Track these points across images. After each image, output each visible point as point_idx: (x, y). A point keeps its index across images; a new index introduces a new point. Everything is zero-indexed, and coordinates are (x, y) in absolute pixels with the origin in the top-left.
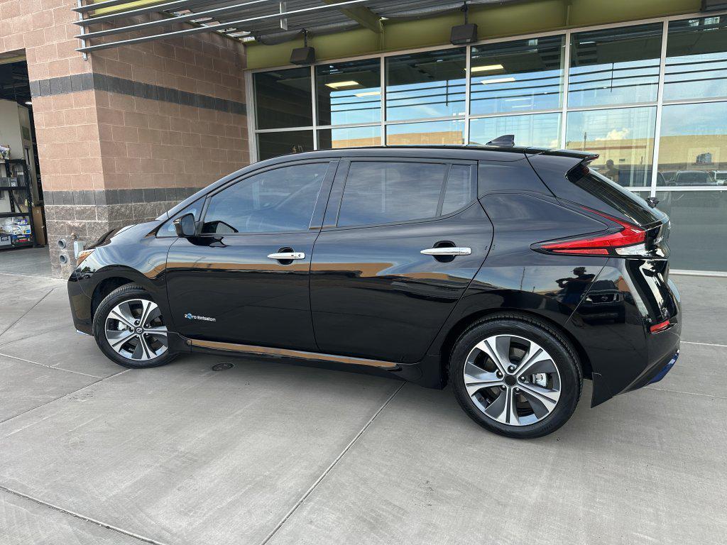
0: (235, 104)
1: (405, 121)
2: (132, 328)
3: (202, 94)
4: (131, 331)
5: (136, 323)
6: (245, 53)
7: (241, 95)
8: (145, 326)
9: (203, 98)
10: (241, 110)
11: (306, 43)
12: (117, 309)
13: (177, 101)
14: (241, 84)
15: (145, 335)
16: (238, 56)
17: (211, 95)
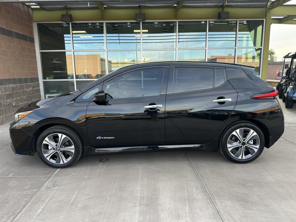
0: (30, 38)
1: (116, 50)
2: (55, 148)
3: (16, 32)
4: (54, 149)
5: (56, 145)
6: (32, 13)
7: (32, 33)
8: (61, 147)
9: (16, 33)
10: (32, 40)
11: (67, 12)
12: (47, 139)
13: (5, 34)
14: (31, 28)
15: (61, 151)
16: (29, 15)
17: (19, 33)
